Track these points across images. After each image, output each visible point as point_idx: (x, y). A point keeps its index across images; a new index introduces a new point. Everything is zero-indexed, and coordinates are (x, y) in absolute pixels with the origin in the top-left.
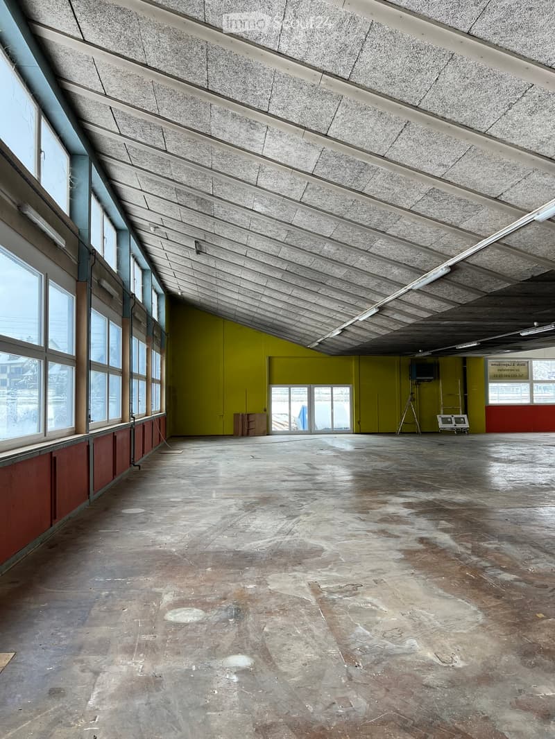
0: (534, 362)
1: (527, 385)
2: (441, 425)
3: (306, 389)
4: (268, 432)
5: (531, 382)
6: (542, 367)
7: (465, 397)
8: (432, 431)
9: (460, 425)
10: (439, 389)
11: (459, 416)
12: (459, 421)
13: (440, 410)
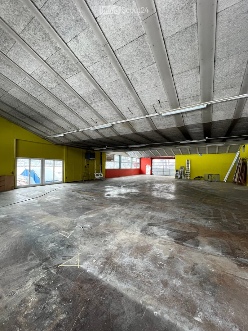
0: (115, 156)
2: (96, 177)
3: (40, 161)
4: (14, 187)
5: (114, 162)
6: (116, 158)
7: (101, 166)
8: (93, 180)
9: (101, 177)
10: (95, 163)
11: (100, 173)
12: (101, 175)
13: (96, 171)
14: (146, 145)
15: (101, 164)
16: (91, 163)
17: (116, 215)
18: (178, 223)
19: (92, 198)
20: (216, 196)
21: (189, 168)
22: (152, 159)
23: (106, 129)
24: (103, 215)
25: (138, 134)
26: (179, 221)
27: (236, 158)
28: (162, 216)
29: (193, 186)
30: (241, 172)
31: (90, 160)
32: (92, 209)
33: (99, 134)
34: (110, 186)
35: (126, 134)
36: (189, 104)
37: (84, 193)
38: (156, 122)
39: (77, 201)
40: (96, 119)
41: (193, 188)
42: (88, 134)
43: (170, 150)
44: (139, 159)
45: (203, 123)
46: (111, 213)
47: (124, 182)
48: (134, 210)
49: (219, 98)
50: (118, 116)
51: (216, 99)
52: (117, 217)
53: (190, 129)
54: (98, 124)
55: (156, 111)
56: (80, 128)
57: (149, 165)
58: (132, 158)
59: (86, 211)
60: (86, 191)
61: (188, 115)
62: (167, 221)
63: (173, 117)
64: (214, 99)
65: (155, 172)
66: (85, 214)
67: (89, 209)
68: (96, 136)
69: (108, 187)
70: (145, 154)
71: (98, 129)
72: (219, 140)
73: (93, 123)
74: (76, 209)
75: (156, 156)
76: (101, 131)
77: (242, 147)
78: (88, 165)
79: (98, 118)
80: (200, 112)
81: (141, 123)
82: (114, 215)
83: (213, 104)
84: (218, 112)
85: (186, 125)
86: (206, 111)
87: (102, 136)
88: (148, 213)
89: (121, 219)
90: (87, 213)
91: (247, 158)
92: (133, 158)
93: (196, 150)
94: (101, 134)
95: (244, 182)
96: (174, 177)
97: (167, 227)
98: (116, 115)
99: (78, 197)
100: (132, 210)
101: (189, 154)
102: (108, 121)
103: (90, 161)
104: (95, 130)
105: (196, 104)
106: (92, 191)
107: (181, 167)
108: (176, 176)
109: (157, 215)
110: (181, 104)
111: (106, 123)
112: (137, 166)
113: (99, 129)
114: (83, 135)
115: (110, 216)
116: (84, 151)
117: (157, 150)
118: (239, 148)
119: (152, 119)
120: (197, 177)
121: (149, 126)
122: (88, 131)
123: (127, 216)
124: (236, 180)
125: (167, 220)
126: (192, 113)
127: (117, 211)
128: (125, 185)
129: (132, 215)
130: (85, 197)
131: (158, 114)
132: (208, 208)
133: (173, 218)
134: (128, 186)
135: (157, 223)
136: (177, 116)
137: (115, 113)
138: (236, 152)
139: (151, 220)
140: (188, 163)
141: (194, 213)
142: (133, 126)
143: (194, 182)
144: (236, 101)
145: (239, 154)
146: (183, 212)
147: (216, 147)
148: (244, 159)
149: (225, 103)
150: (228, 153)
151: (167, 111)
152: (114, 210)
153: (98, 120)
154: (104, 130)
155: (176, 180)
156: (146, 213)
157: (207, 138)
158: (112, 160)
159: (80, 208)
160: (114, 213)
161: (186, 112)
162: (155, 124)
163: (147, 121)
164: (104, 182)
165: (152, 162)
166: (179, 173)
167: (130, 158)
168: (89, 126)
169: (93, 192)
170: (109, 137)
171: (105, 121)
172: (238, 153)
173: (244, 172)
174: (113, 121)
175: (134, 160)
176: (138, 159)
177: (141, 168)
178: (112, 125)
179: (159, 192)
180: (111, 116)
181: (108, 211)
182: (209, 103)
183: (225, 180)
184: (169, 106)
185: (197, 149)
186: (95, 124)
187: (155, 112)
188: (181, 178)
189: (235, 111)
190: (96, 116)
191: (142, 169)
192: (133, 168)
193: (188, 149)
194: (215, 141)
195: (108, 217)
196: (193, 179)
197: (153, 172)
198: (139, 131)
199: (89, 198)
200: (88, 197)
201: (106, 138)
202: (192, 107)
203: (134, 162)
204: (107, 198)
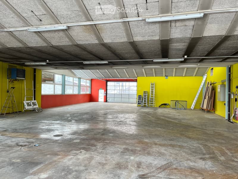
0: (56, 75)
1: (52, 86)
5: (55, 84)
6: (58, 78)
7: (35, 91)
8: (21, 112)
9: (35, 107)
10: (24, 85)
11: (33, 101)
12: (34, 104)
13: (25, 99)
14: (108, 62)
15: (35, 88)
16: (16, 84)
17: (85, 168)
18: (176, 169)
19: (33, 143)
20: (195, 127)
21: (154, 93)
22: (107, 81)
23: (57, 33)
24: (63, 170)
25: (104, 45)
26: (174, 166)
27: (203, 82)
28: (151, 162)
29: (163, 116)
30: (210, 98)
31: (16, 80)
32: (41, 163)
33: (42, 38)
34: (54, 120)
35: (87, 43)
36: (182, 10)
37: (13, 135)
38: (135, 30)
39: (7, 151)
40: (41, 14)
41: (164, 118)
42: (21, 38)
43: (133, 70)
44: (89, 81)
45: (192, 37)
46: (76, 166)
47: (74, 114)
48: (109, 157)
49: (218, 8)
50: (80, 13)
51: (215, 8)
52: (87, 171)
53: (173, 44)
54: (43, 22)
55: (138, 14)
56: (6, 25)
57: (103, 89)
58: (80, 78)
59: (32, 168)
60: (15, 131)
61: (178, 24)
62: (160, 168)
63: (158, 25)
64: (213, 8)
65: (111, 99)
66: (31, 174)
67: (36, 164)
68: (35, 42)
69: (53, 123)
70: (100, 74)
71: (41, 32)
72: (195, 61)
73: (34, 21)
74: (10, 166)
75: (114, 77)
76: (46, 35)
77: (210, 69)
78: (14, 88)
79: (45, 13)
80: (192, 23)
81: (113, 29)
82: (82, 168)
83: (210, 14)
84: (212, 25)
85: (171, 37)
86: (200, 22)
87: (47, 43)
88: (130, 158)
89: (96, 174)
90: (33, 170)
91: (216, 83)
92: (81, 80)
93: (163, 72)
94: (45, 40)
95: (213, 109)
96: (136, 105)
97: (166, 176)
98: (77, 12)
99: (7, 144)
100: (106, 157)
101: (153, 76)
102: (62, 20)
103: (15, 82)
104: (35, 32)
105: (191, 11)
106: (27, 131)
107: (144, 92)
108: (138, 103)
109: (143, 160)
110: (173, 9)
111: (58, 22)
112: (87, 90)
113: (44, 31)
114: (12, 38)
115: (76, 171)
116: (6, 65)
117: (115, 70)
118: (206, 70)
119: (130, 24)
120: (162, 105)
121: (124, 34)
122: (21, 32)
123: (103, 168)
124: (205, 107)
125: (159, 166)
126: (183, 22)
127: (84, 160)
128: (76, 119)
129: (110, 165)
130: (20, 142)
131: (140, 19)
132: (195, 144)
133: (165, 163)
134: (81, 119)
135: (150, 173)
136: (164, 24)
137: (77, 8)
138: (202, 75)
139: (140, 169)
140: (152, 87)
141: (185, 152)
142: (100, 32)
143: (160, 111)
144: (235, 13)
145: (207, 78)
146: (172, 152)
147: (184, 68)
148: (212, 83)
149: (223, 14)
150: (195, 76)
151: (153, 16)
152: (79, 159)
153: (43, 16)
154: (52, 35)
155: (139, 108)
156: (127, 159)
157: (186, 57)
158: (51, 81)
159: (18, 163)
160: (81, 165)
161: (176, 21)
162: (132, 32)
163: (122, 27)
164: (41, 115)
165: (107, 85)
166: (142, 100)
167: (77, 79)
168: (27, 24)
169: (29, 133)
170: (57, 46)
171: (56, 20)
172: (205, 77)
173: (213, 98)
174: (71, 21)
175: (83, 83)
176: (87, 81)
177: (92, 94)
178: (68, 27)
179: (128, 126)
180: (69, 13)
181: (70, 163)
182: (207, 11)
183: (192, 107)
184: (157, 10)
185: (164, 70)
186: (38, 22)
187: (137, 16)
188: (145, 106)
189: (230, 26)
190: (42, 9)
191: (94, 94)
192: (82, 93)
193: (154, 70)
194: (191, 61)
195: (74, 173)
196: (158, 106)
197: (107, 99)
198: (107, 40)
199: (27, 144)
200: (24, 142)
201: (53, 47)
202: (186, 15)
203: (82, 85)
204: (59, 141)
